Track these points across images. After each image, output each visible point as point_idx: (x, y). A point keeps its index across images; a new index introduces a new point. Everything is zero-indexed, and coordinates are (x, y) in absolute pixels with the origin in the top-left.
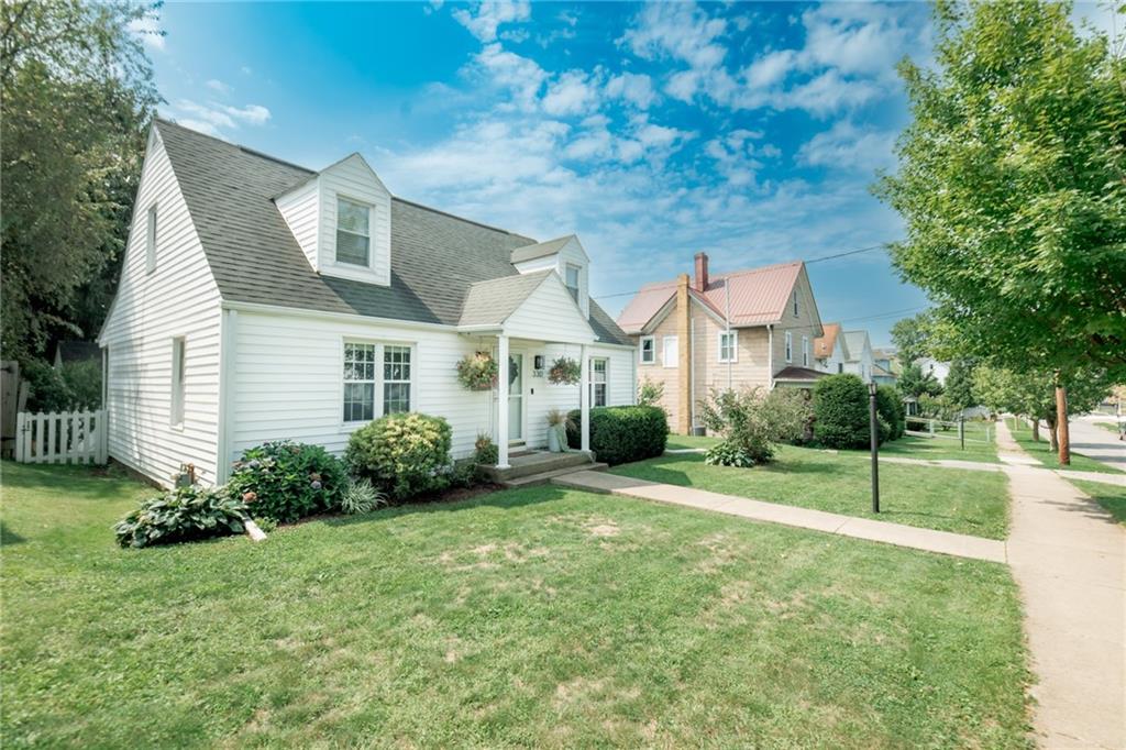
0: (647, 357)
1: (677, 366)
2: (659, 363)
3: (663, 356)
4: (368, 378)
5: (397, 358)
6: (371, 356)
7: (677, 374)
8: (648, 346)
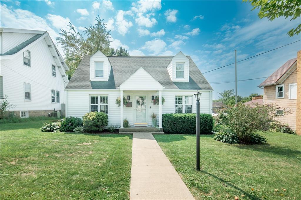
0: (281, 95)
1: (296, 98)
2: (286, 97)
3: (288, 94)
4: (96, 104)
5: (104, 98)
6: (97, 98)
7: (296, 102)
8: (281, 89)
